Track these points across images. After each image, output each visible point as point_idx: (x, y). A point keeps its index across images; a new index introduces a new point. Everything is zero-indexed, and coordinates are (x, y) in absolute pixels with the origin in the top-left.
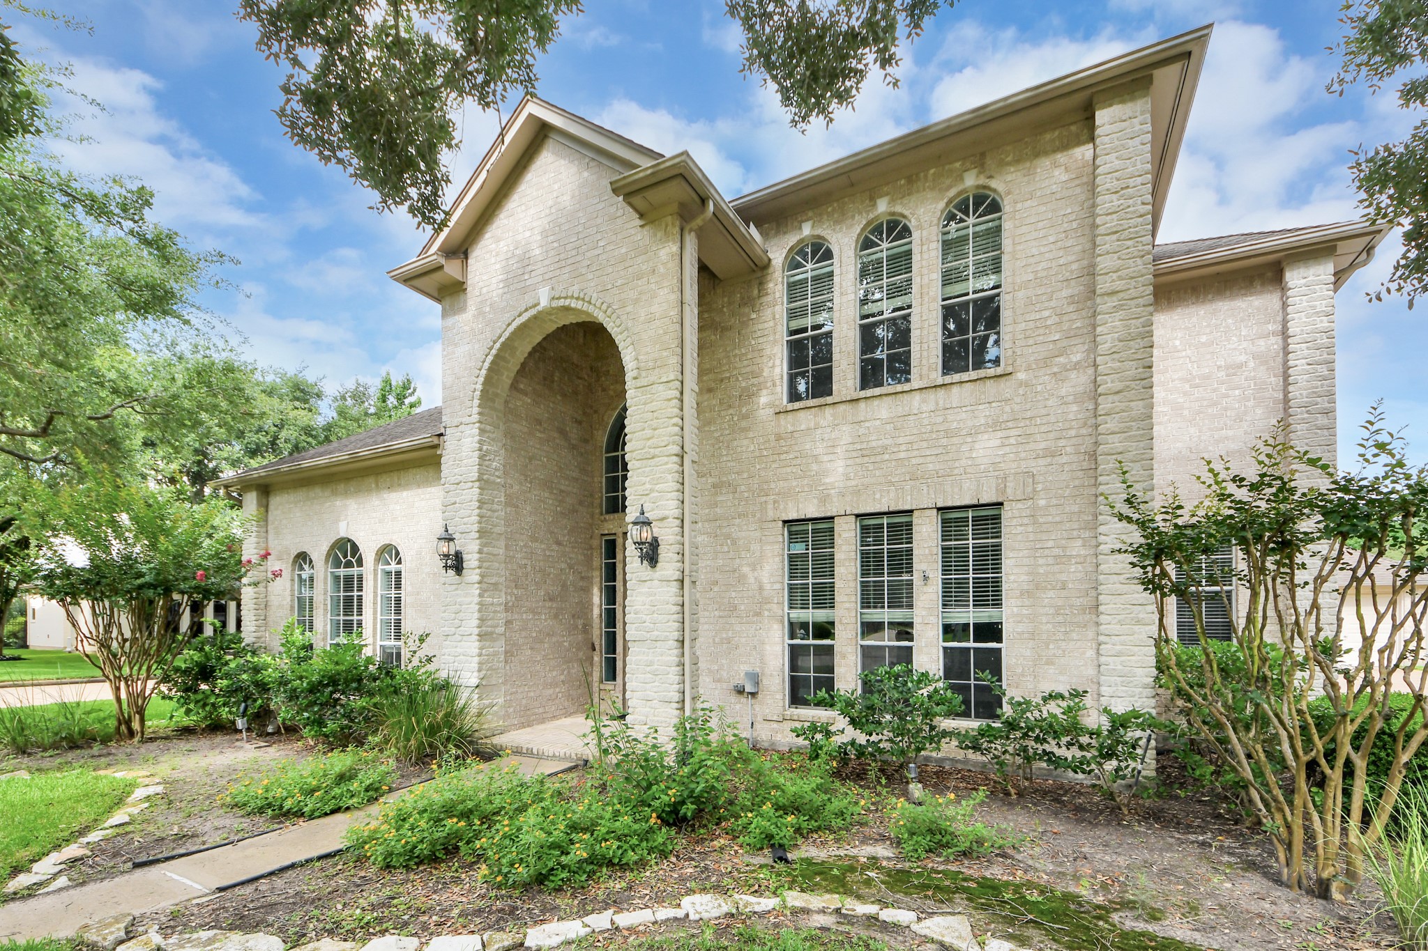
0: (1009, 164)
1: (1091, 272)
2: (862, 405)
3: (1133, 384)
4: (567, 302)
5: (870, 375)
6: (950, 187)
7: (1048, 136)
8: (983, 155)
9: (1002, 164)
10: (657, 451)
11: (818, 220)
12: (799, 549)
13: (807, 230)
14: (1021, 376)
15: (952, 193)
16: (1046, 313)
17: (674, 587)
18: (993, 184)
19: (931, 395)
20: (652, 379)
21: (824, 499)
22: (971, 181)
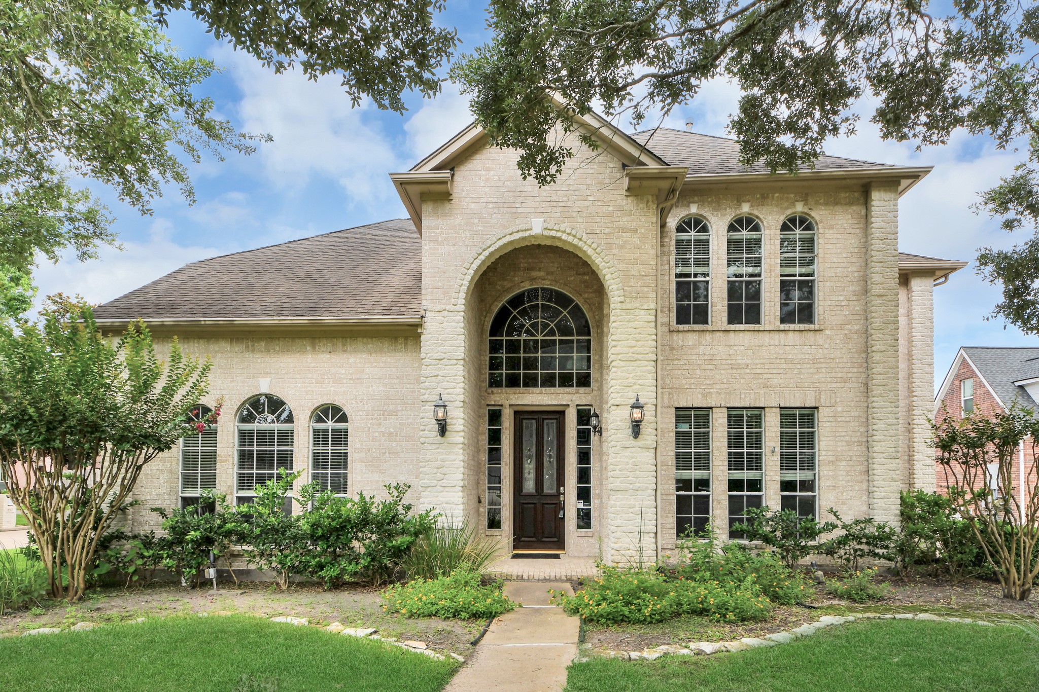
0: (821, 204)
1: (865, 280)
2: (732, 334)
3: (889, 348)
4: (559, 234)
5: (734, 316)
6: (787, 208)
7: (843, 195)
8: (807, 195)
9: (817, 203)
10: (639, 357)
11: (701, 203)
12: (685, 428)
13: (694, 209)
14: (827, 332)
15: (789, 212)
16: (841, 298)
17: (651, 453)
18: (813, 214)
19: (776, 336)
20: (636, 305)
21: (705, 396)
22: (800, 208)
